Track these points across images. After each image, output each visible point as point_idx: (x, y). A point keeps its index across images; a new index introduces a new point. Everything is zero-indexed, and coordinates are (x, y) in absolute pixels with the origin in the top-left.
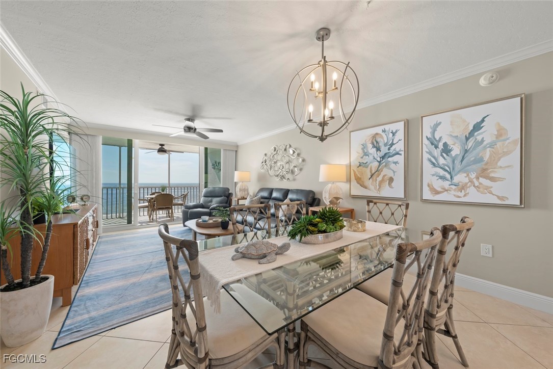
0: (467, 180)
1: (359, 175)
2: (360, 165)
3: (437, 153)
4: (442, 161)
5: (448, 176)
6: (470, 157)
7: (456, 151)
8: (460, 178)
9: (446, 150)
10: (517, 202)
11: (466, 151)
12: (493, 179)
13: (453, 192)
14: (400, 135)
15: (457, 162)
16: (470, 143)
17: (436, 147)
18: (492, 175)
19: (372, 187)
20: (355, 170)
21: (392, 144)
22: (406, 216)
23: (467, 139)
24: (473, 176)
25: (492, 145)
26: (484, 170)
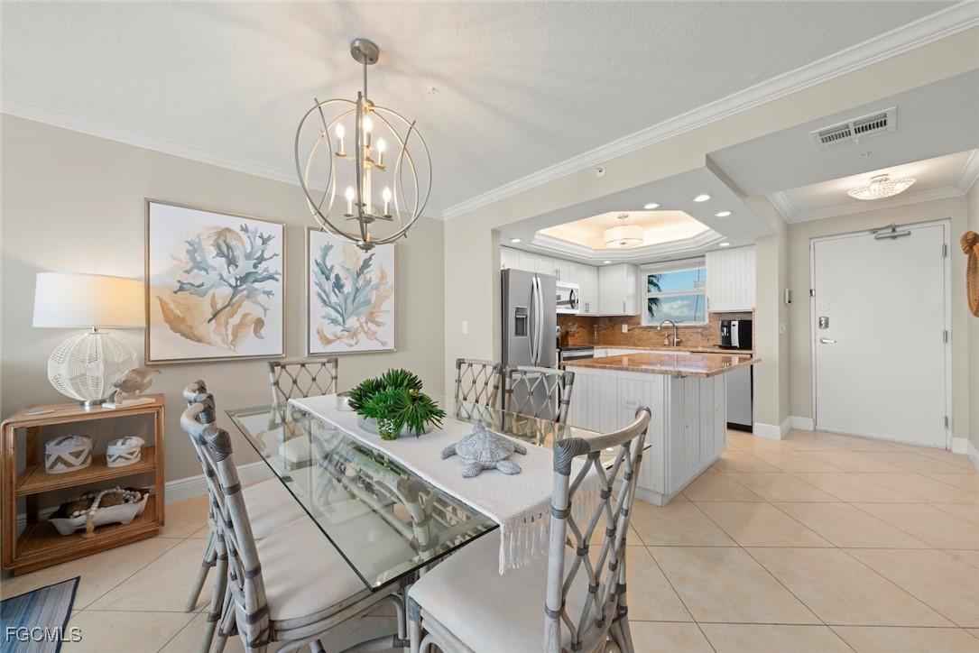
0: (357, 325)
1: (177, 312)
2: (181, 289)
3: (328, 286)
4: (333, 299)
5: (340, 319)
6: (361, 298)
7: (348, 288)
8: (352, 322)
9: (338, 285)
10: (391, 346)
11: (357, 290)
12: (378, 324)
13: (345, 340)
14: (275, 246)
15: (349, 302)
16: (361, 282)
17: (328, 278)
18: (377, 319)
19: (217, 339)
20: (167, 299)
21: (261, 259)
22: (336, 378)
23: (358, 275)
24: (363, 319)
25: (377, 287)
26: (372, 313)
